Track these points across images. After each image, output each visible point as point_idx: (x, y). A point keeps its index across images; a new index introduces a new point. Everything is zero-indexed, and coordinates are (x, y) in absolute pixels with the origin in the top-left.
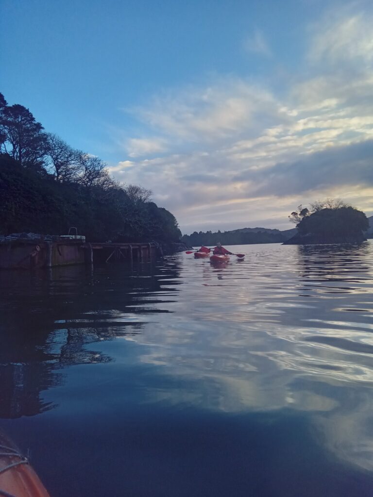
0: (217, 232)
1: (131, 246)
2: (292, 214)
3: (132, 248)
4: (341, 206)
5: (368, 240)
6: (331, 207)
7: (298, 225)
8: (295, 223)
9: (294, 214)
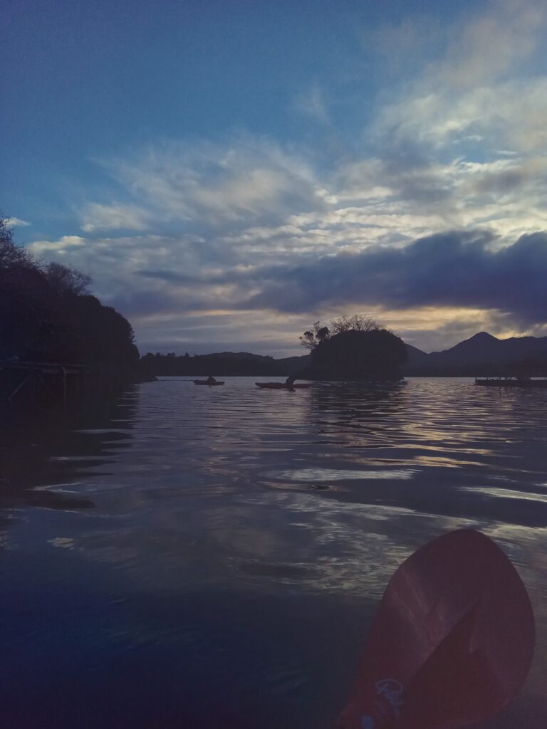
0: (184, 355)
1: (64, 369)
2: (305, 334)
3: (65, 373)
4: (373, 328)
5: (406, 379)
6: (359, 328)
7: (313, 351)
8: (308, 347)
9: (309, 334)
